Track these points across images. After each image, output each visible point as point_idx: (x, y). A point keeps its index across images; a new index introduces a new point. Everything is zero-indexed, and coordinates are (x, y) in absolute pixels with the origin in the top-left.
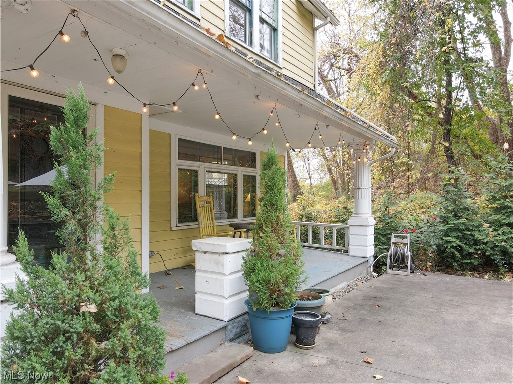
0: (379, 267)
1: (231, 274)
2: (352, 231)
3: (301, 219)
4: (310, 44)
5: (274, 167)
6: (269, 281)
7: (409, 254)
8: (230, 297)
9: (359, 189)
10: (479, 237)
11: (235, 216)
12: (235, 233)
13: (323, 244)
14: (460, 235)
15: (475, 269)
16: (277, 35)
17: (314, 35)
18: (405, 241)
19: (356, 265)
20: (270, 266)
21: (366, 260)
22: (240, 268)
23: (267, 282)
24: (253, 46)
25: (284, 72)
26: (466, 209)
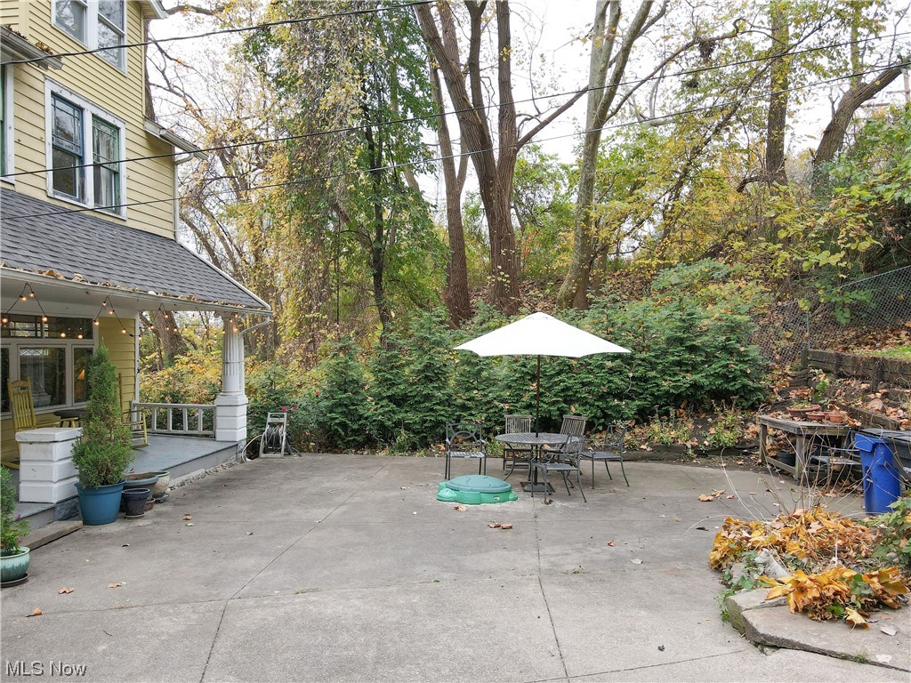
0: (253, 451)
1: (60, 460)
2: (219, 411)
3: (163, 400)
4: (168, 182)
5: (103, 363)
6: (98, 462)
7: (285, 433)
8: (59, 481)
9: (227, 363)
10: (361, 411)
11: (62, 401)
12: (62, 422)
13: (186, 429)
14: (345, 410)
15: (359, 447)
16: (119, 180)
17: (173, 172)
18: (282, 420)
19: (219, 449)
20: (99, 449)
21: (235, 444)
22: (70, 454)
23: (95, 463)
24: (86, 200)
25: (130, 224)
26: (354, 381)
